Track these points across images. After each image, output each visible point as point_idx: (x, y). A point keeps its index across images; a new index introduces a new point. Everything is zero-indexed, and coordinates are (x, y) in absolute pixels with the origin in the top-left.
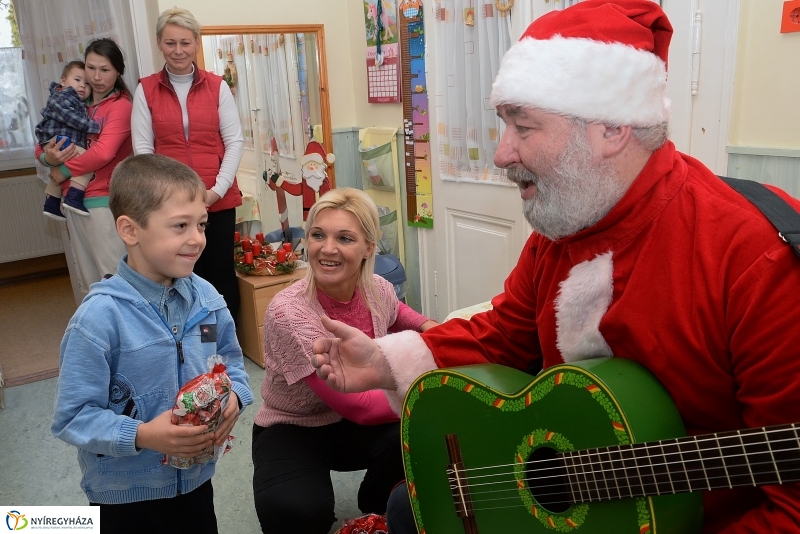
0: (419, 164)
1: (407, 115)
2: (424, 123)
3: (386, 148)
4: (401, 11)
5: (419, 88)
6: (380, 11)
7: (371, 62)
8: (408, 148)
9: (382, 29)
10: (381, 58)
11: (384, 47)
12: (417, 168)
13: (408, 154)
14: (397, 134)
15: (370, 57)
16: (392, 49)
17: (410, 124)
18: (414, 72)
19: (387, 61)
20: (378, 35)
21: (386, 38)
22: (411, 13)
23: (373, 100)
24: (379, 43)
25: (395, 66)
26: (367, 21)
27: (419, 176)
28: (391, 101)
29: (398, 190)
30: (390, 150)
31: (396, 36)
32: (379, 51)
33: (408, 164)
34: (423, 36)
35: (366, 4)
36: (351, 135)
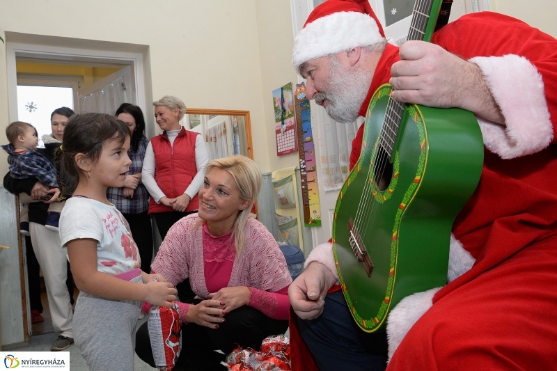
0: (310, 186)
1: (302, 157)
2: (312, 160)
3: (289, 179)
4: (296, 97)
5: (308, 139)
6: (283, 101)
7: (278, 132)
8: (303, 177)
9: (284, 111)
10: (285, 126)
11: (285, 121)
12: (309, 188)
13: (303, 180)
14: (296, 170)
15: (278, 128)
16: (291, 121)
17: (304, 161)
18: (304, 130)
19: (289, 128)
20: (282, 114)
21: (287, 115)
22: (301, 97)
23: (280, 154)
24: (283, 119)
25: (293, 130)
26: (275, 108)
27: (310, 193)
28: (292, 152)
29: (297, 205)
30: (292, 180)
31: (293, 113)
32: (283, 124)
33: (303, 187)
34: (309, 108)
35: (274, 99)
36: (267, 178)
